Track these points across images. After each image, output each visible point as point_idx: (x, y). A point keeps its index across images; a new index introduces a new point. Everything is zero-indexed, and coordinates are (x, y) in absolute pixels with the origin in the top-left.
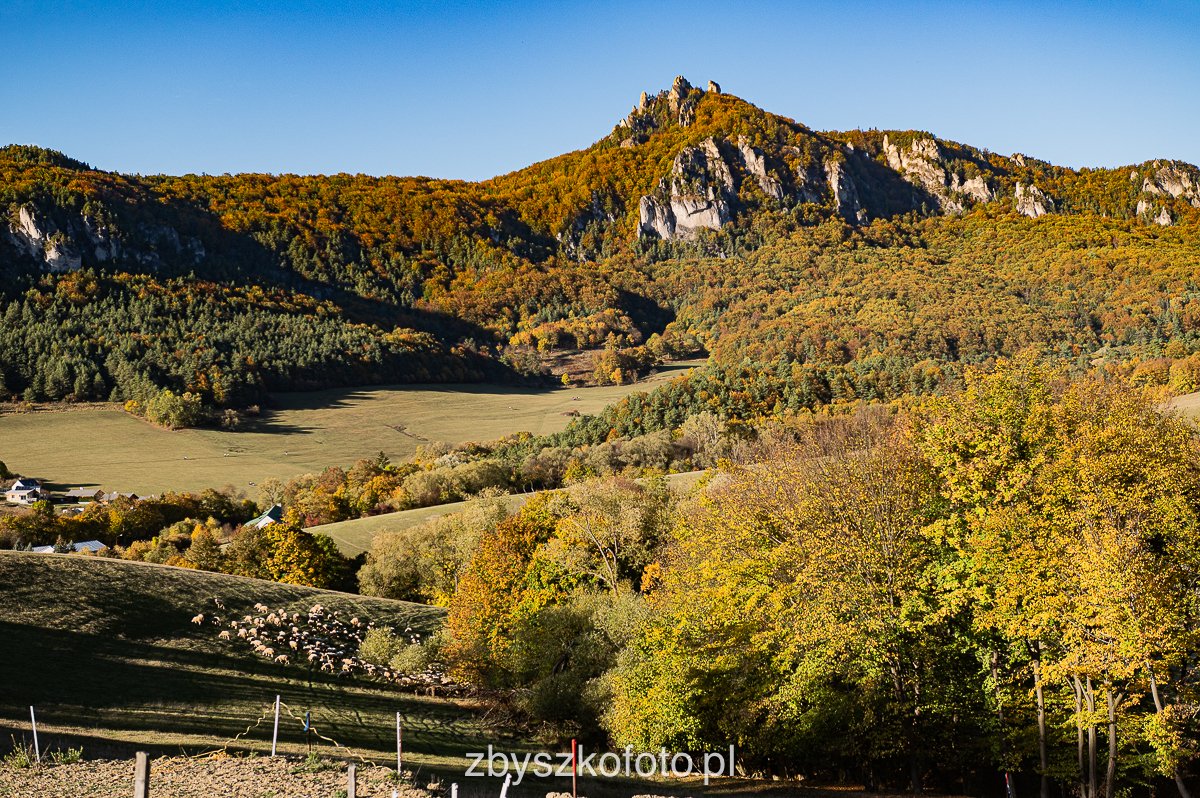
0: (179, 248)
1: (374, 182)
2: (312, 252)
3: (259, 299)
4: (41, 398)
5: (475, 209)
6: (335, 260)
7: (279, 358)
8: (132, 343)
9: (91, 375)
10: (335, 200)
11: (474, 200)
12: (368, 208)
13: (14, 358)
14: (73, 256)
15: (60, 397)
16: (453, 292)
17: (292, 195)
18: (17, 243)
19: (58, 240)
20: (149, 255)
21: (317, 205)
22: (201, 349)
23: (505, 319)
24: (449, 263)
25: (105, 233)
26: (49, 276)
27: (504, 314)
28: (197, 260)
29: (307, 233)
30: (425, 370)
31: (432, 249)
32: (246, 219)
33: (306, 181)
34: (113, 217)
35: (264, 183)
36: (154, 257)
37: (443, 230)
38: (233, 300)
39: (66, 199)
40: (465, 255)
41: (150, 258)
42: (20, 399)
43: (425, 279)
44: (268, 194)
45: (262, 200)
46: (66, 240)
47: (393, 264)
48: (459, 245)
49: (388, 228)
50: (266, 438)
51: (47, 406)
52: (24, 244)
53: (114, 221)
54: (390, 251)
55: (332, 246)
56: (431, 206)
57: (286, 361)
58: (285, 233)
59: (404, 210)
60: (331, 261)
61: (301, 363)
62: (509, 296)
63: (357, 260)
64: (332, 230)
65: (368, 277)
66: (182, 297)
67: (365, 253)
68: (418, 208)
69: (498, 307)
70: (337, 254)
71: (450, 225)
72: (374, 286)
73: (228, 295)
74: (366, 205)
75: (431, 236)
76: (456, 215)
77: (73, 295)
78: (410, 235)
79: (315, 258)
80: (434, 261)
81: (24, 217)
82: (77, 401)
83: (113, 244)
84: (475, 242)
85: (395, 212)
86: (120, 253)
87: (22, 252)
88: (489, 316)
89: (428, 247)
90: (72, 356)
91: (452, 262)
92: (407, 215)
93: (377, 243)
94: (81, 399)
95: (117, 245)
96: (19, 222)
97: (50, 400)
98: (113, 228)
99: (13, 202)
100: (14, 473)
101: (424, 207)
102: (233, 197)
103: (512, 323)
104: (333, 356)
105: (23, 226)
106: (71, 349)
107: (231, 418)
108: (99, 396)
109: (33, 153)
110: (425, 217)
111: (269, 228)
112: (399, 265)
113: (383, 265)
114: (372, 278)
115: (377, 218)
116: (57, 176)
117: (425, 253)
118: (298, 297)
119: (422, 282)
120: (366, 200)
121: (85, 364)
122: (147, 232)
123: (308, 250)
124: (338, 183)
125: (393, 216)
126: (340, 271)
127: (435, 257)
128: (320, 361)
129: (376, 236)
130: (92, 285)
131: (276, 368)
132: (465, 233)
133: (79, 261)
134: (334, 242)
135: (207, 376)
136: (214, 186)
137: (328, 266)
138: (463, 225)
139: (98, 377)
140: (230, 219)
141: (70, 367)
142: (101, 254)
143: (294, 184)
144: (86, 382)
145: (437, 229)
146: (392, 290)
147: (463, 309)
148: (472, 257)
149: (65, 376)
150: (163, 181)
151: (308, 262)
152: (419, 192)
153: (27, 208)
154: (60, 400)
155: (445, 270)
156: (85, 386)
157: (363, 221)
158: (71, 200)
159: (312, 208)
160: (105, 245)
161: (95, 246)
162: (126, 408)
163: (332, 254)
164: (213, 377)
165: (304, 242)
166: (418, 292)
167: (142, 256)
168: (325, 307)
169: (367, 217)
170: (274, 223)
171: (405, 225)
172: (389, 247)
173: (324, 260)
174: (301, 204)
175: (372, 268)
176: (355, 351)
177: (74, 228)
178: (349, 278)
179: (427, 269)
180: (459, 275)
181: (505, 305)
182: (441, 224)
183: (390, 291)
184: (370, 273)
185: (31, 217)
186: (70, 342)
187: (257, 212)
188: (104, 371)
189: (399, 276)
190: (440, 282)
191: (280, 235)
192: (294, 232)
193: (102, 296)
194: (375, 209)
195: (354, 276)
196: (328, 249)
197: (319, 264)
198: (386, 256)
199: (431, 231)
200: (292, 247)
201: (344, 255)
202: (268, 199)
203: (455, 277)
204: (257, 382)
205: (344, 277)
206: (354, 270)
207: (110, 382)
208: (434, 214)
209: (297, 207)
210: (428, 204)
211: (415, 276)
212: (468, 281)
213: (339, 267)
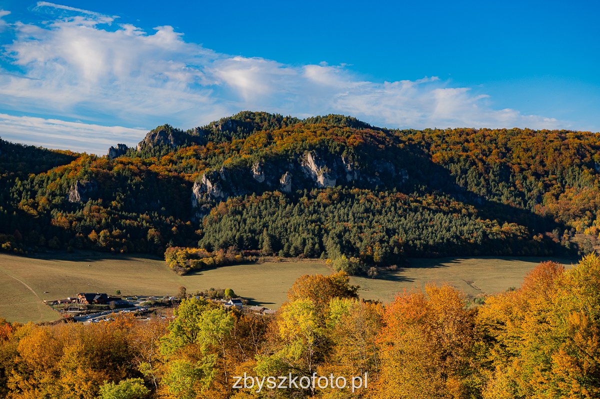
0: (394, 174)
1: (533, 133)
2: (480, 175)
3: (429, 204)
4: (287, 255)
5: (588, 151)
6: (494, 180)
7: (420, 239)
8: (341, 228)
9: (314, 245)
10: (506, 144)
11: (590, 145)
12: (522, 150)
13: (280, 234)
14: (331, 179)
15: (296, 255)
16: (559, 201)
17: (480, 142)
18: (305, 171)
19: (324, 171)
20: (375, 178)
21: (493, 148)
22: (377, 233)
23: (586, 218)
24: (564, 183)
25: (352, 166)
26: (316, 190)
27: (586, 215)
28: (403, 181)
29: (480, 164)
30: (509, 248)
31: (556, 175)
32: (446, 156)
33: (493, 133)
34: (358, 158)
35: (468, 134)
36: (377, 179)
37: (564, 163)
38: (413, 205)
39: (335, 148)
40: (575, 178)
41: (374, 180)
42: (277, 255)
43: (545, 192)
44: (467, 141)
45: (462, 144)
46: (328, 171)
47: (528, 183)
48: (572, 173)
49: (531, 161)
50: (388, 284)
51: (289, 259)
52: (309, 172)
53: (358, 161)
54: (528, 175)
55: (493, 171)
56: (560, 149)
57: (422, 241)
58: (468, 164)
59: (544, 151)
60: (490, 181)
61: (431, 242)
62: (591, 204)
63: (507, 181)
64: (495, 163)
65: (511, 191)
66: (383, 203)
67: (513, 176)
68: (552, 150)
69: (583, 211)
70: (495, 177)
71: (569, 160)
72: (512, 196)
73: (412, 202)
74: (522, 148)
75: (556, 167)
76: (574, 154)
77: (324, 201)
78: (544, 166)
79: (482, 179)
80: (554, 182)
81: (310, 158)
82: (304, 258)
83: (355, 173)
84: (582, 171)
85: (538, 152)
86: (359, 177)
87: (307, 176)
88: (577, 216)
89: (553, 173)
90: (308, 234)
91: (566, 182)
92: (544, 154)
93: (522, 170)
94: (306, 257)
95: (358, 173)
96: (307, 161)
97: (290, 256)
98: (356, 164)
99: (306, 150)
100: (238, 295)
101: (555, 150)
102: (446, 142)
103: (590, 221)
104: (451, 239)
105: (309, 163)
106: (308, 230)
107: (373, 272)
108: (316, 256)
109: (338, 119)
110: (555, 156)
111: (459, 161)
112: (531, 184)
113: (522, 184)
114: (512, 191)
115: (526, 156)
116: (345, 133)
117: (550, 177)
118: (453, 203)
119: (543, 194)
120: (523, 145)
121: (312, 239)
122: (378, 165)
123: (479, 174)
124: (511, 134)
125: (536, 154)
126: (495, 187)
127: (556, 179)
128: (443, 242)
129: (523, 166)
130: (336, 195)
131: (415, 246)
132: (577, 165)
133: (334, 181)
134: (495, 170)
135: (372, 247)
136: (438, 136)
137: (488, 184)
138: (577, 161)
139: (317, 246)
140: (438, 157)
141: (304, 240)
142: (349, 178)
143: (485, 135)
144: (310, 248)
145: (561, 163)
146: (523, 199)
147: (562, 211)
148: (578, 180)
149: (301, 244)
150: (411, 133)
151: (477, 181)
152: (556, 140)
153: (311, 153)
154: (296, 256)
155: (559, 187)
156: (309, 250)
157: (518, 157)
158: (338, 149)
159: (489, 149)
160: (351, 173)
161: (347, 173)
162: (326, 263)
163: (492, 177)
164: (375, 249)
165: (478, 170)
166: (539, 200)
167: (370, 179)
168: (467, 209)
169: (521, 155)
170: (462, 158)
171: (543, 159)
172: (528, 173)
173: (487, 180)
174: (484, 147)
175: (515, 186)
176: (467, 237)
177: (337, 163)
178: (500, 190)
179: (547, 187)
180: (567, 190)
181: (588, 210)
182: (563, 160)
183: (522, 199)
184: (512, 188)
185: (313, 158)
186: (309, 227)
187: (456, 152)
188: (321, 243)
189: (530, 190)
190: (553, 195)
191: (465, 165)
192: (473, 163)
193: (340, 201)
194: (527, 150)
195: (502, 190)
196: (490, 174)
197: (483, 182)
198: (525, 178)
199: (557, 164)
200: (469, 172)
201: (500, 178)
202: (466, 143)
203: (564, 192)
204: (400, 253)
205: (497, 190)
206: (503, 186)
207: (323, 248)
208: (561, 154)
209: (481, 148)
210: (558, 148)
211: (539, 191)
212: (570, 195)
213: (494, 184)
